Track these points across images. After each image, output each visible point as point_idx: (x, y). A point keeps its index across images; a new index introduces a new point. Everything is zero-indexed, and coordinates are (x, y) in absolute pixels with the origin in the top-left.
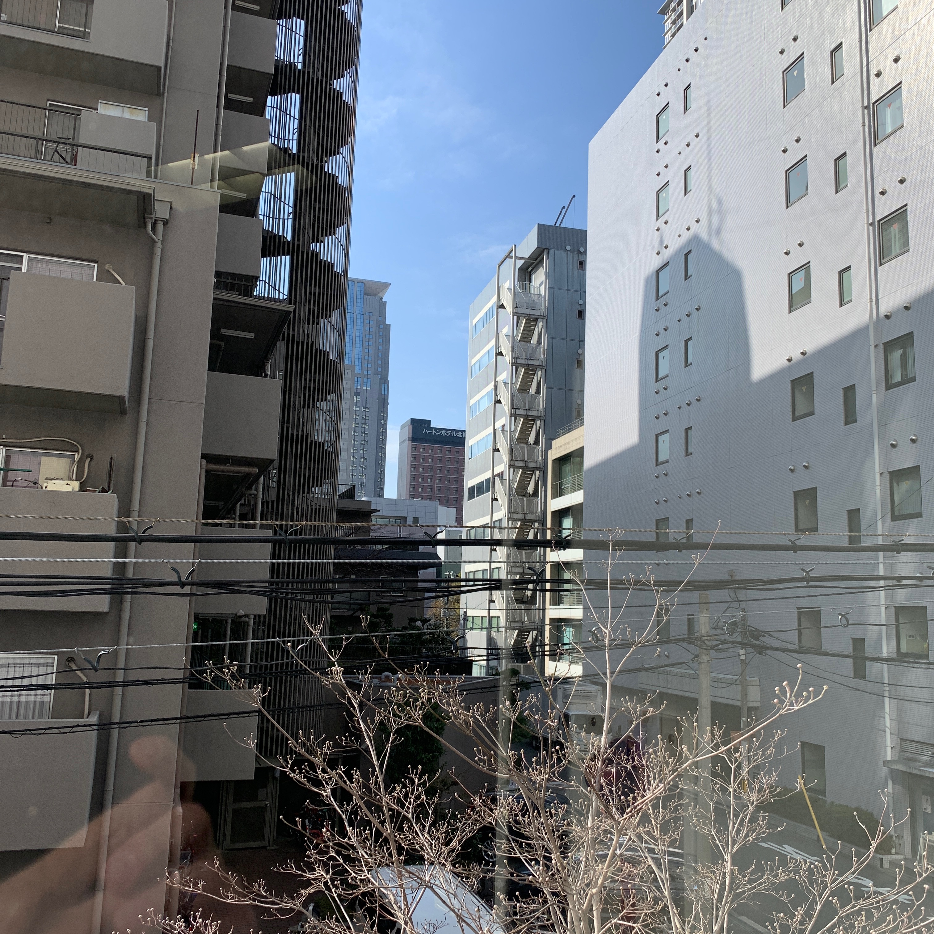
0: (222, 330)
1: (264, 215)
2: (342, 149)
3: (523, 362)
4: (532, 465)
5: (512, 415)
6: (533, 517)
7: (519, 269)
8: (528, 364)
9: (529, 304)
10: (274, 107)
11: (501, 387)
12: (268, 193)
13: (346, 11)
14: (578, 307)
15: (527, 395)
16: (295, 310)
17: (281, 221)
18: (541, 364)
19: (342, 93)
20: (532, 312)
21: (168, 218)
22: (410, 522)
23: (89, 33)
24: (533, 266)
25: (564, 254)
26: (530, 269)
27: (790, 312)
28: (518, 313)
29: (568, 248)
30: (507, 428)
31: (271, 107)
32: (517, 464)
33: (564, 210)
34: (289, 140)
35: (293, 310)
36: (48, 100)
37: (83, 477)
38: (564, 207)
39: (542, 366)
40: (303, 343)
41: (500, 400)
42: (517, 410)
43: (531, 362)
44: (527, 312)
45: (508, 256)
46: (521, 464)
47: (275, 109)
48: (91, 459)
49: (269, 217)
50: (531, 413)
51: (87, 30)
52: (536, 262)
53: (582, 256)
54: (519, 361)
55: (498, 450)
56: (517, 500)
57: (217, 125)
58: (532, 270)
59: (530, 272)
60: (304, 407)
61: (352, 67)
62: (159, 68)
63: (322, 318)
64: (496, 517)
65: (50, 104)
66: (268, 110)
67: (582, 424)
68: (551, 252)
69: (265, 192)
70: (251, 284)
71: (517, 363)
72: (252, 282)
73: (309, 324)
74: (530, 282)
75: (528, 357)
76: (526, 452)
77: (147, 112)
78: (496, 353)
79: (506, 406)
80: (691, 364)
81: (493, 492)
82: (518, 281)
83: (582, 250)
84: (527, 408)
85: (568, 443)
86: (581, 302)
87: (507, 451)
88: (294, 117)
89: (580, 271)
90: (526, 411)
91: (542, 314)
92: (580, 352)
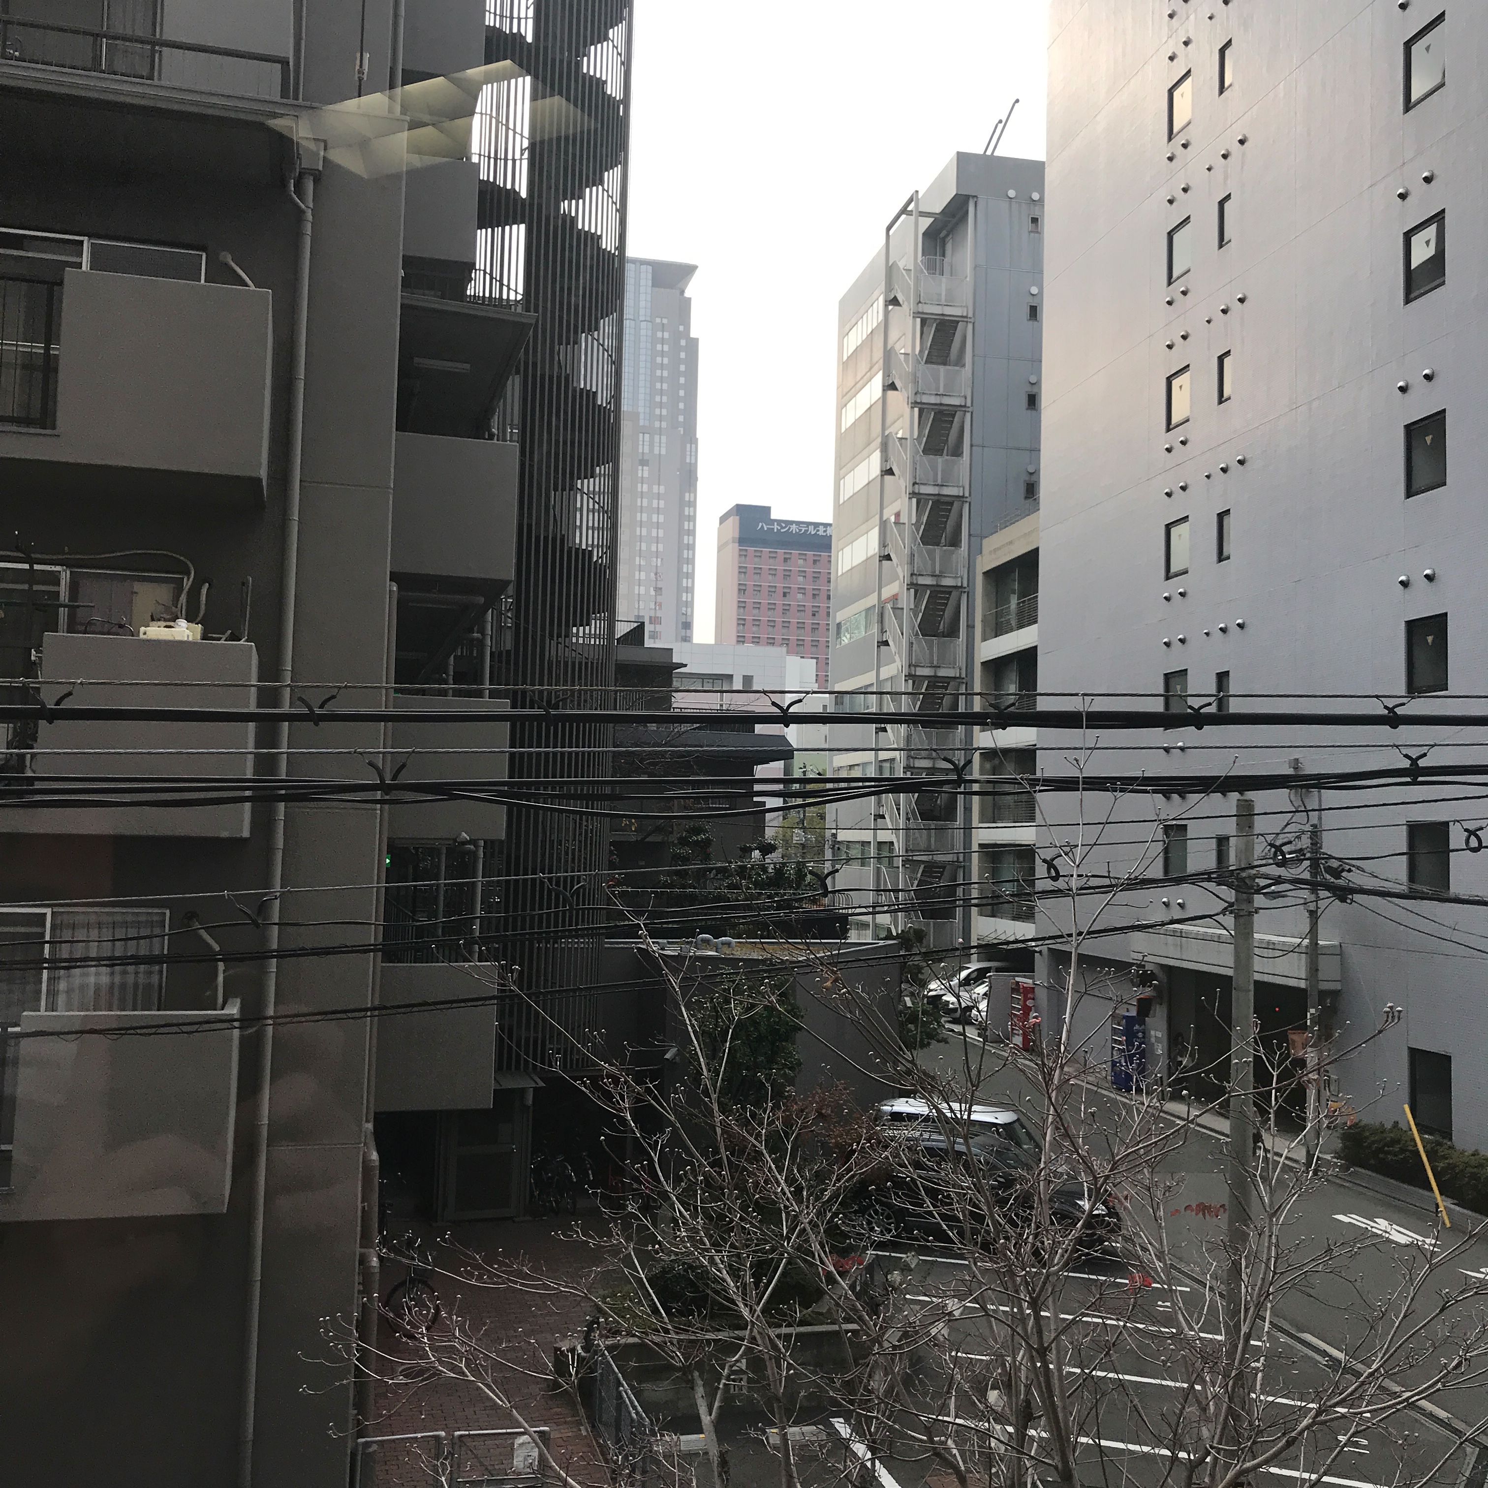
0: (416, 360)
1: (480, 155)
2: (611, 31)
3: (933, 400)
4: (947, 582)
5: (913, 494)
6: (951, 673)
7: (924, 234)
8: (941, 404)
9: (944, 297)
11: (895, 448)
14: (1030, 300)
15: (939, 460)
16: (537, 321)
17: (510, 163)
18: (963, 404)
20: (948, 311)
21: (321, 168)
22: (738, 685)
24: (949, 227)
25: (1004, 205)
26: (942, 235)
27: (1408, 301)
28: (923, 313)
29: (1012, 193)
30: (904, 519)
32: (922, 581)
33: (1000, 126)
34: (519, 19)
35: (533, 322)
37: (199, 615)
38: (1000, 121)
39: (965, 406)
40: (552, 378)
41: (891, 469)
42: (921, 487)
43: (945, 401)
44: (938, 310)
45: (904, 211)
46: (928, 581)
48: (210, 585)
49: (489, 157)
50: (946, 491)
52: (956, 219)
53: (1037, 208)
54: (926, 399)
55: (888, 558)
56: (922, 644)
58: (947, 236)
59: (944, 239)
60: (556, 490)
63: (583, 332)
64: (887, 672)
67: (1036, 508)
68: (982, 202)
69: (481, 114)
70: (461, 277)
71: (921, 403)
72: (463, 273)
73: (560, 344)
74: (944, 255)
75: (941, 392)
76: (937, 559)
78: (884, 386)
79: (902, 481)
80: (1229, 398)
81: (883, 631)
82: (923, 255)
83: (1036, 196)
84: (939, 482)
85: (1011, 543)
86: (1034, 290)
87: (906, 559)
89: (1032, 234)
90: (937, 488)
91: (965, 314)
92: (1033, 379)
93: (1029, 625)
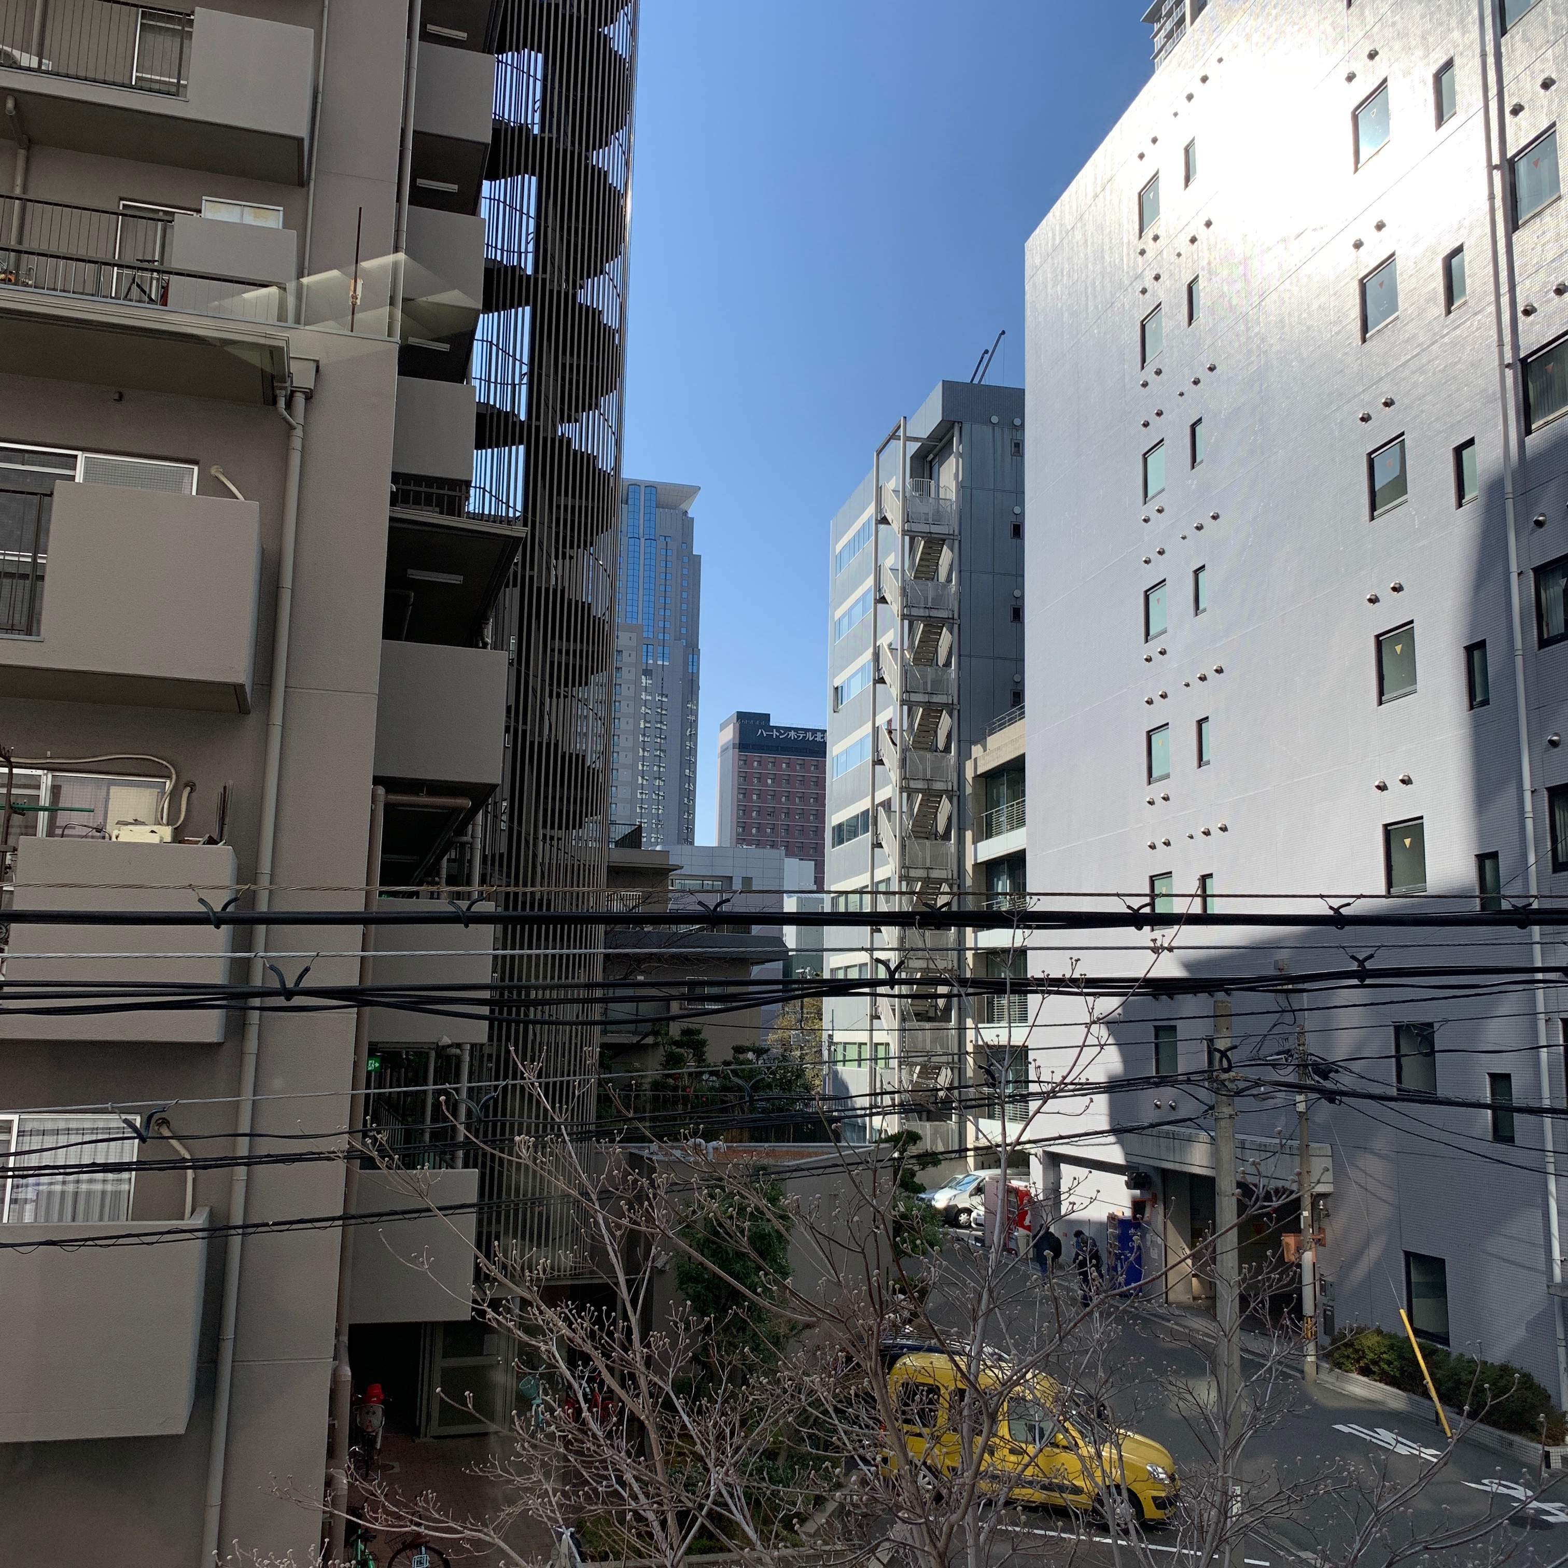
0: (410, 571)
1: (481, 379)
2: (607, 265)
3: (921, 612)
4: (939, 786)
5: (903, 702)
6: (942, 874)
7: (911, 458)
8: (930, 617)
9: (930, 516)
10: (494, 199)
11: (886, 655)
12: (487, 341)
13: (611, 36)
14: (1013, 519)
15: (929, 669)
16: (533, 535)
17: (509, 387)
18: (951, 616)
19: (607, 172)
20: (935, 529)
21: (312, 387)
22: (737, 885)
23: (185, 86)
24: (935, 451)
25: (988, 430)
26: (931, 456)
27: (1372, 518)
28: (911, 531)
29: (995, 419)
30: (896, 725)
31: (490, 199)
32: (913, 785)
33: (987, 357)
34: (520, 253)
35: (529, 536)
36: (121, 199)
37: (179, 818)
38: (986, 352)
39: (953, 618)
40: (547, 590)
41: (882, 678)
42: (912, 694)
43: (934, 613)
44: (926, 528)
45: (894, 436)
46: (920, 785)
47: (497, 203)
48: (192, 789)
49: (489, 381)
50: (935, 699)
51: (182, 82)
52: (941, 445)
53: (1019, 433)
54: (915, 612)
55: (881, 762)
56: (914, 845)
57: (398, 231)
58: (934, 460)
59: (931, 462)
60: (551, 697)
61: (622, 128)
62: (300, 141)
63: (579, 547)
64: (880, 874)
65: (124, 205)
66: (484, 205)
67: (1022, 715)
68: (966, 427)
69: (483, 341)
70: (458, 494)
71: (911, 615)
72: (460, 491)
73: (557, 558)
74: (931, 478)
75: (930, 605)
76: (929, 765)
77: (281, 213)
78: (875, 599)
79: (894, 688)
80: (1205, 610)
81: (876, 834)
82: (911, 477)
83: (1017, 422)
84: (929, 690)
85: (999, 748)
86: (1017, 510)
87: (896, 763)
88: (528, 215)
89: (1013, 458)
90: (927, 696)
91: (951, 532)
92: (1017, 593)
93: (1018, 827)
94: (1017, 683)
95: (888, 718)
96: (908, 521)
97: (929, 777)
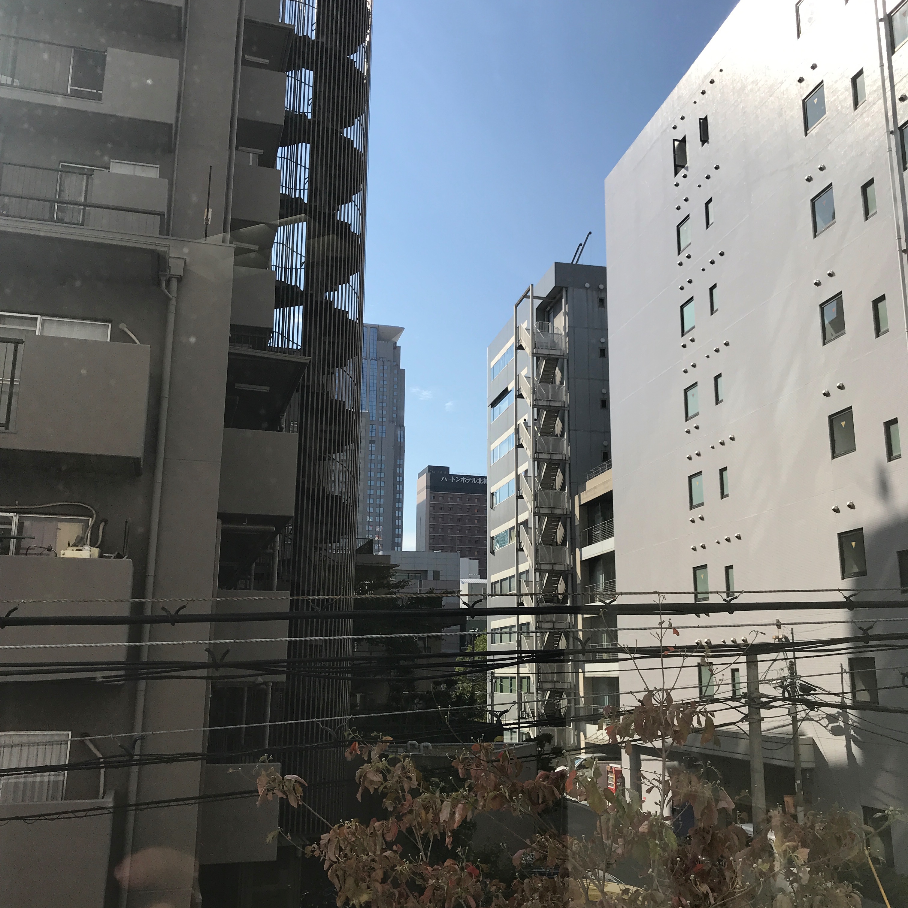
0: (237, 385)
1: (276, 266)
2: (354, 196)
3: (545, 403)
4: (558, 511)
5: (535, 459)
6: (561, 567)
7: (536, 309)
8: (550, 406)
9: (549, 344)
11: (523, 429)
12: (280, 243)
13: (355, 60)
14: (601, 345)
15: (550, 438)
16: (310, 362)
17: (294, 271)
18: (563, 406)
19: (353, 141)
20: (552, 352)
21: (182, 275)
22: (430, 575)
23: (101, 95)
24: (551, 305)
25: (583, 291)
26: (549, 308)
27: (824, 344)
28: (537, 353)
29: (587, 285)
30: (530, 473)
31: (282, 157)
32: (542, 511)
33: (581, 247)
34: (300, 190)
35: (307, 362)
36: (61, 162)
37: (97, 542)
38: (581, 244)
39: (565, 407)
41: (521, 444)
42: (540, 454)
43: (553, 404)
44: (546, 352)
45: (526, 296)
46: (546, 511)
47: (285, 160)
48: (106, 524)
49: (282, 268)
50: (555, 457)
51: (99, 92)
52: (555, 301)
53: (603, 293)
54: (541, 403)
55: (521, 497)
56: (544, 550)
57: (228, 179)
58: (551, 310)
59: (548, 312)
60: (320, 459)
61: (362, 115)
62: (171, 125)
63: (337, 367)
64: (523, 568)
65: (62, 165)
66: (279, 160)
67: (610, 467)
68: (570, 290)
69: (277, 243)
70: (264, 336)
71: (538, 405)
72: (265, 334)
73: (323, 374)
74: (549, 321)
75: (550, 398)
76: (552, 498)
77: (158, 169)
78: (516, 396)
79: (528, 451)
80: (722, 401)
81: (519, 542)
82: (537, 321)
83: (601, 287)
84: (551, 452)
85: (595, 488)
86: (603, 340)
87: (531, 498)
88: (305, 167)
89: (600, 308)
90: (549, 455)
91: (562, 354)
92: (604, 391)
93: (609, 537)
94: (605, 446)
95: (525, 469)
96: (535, 348)
97: (552, 505)
